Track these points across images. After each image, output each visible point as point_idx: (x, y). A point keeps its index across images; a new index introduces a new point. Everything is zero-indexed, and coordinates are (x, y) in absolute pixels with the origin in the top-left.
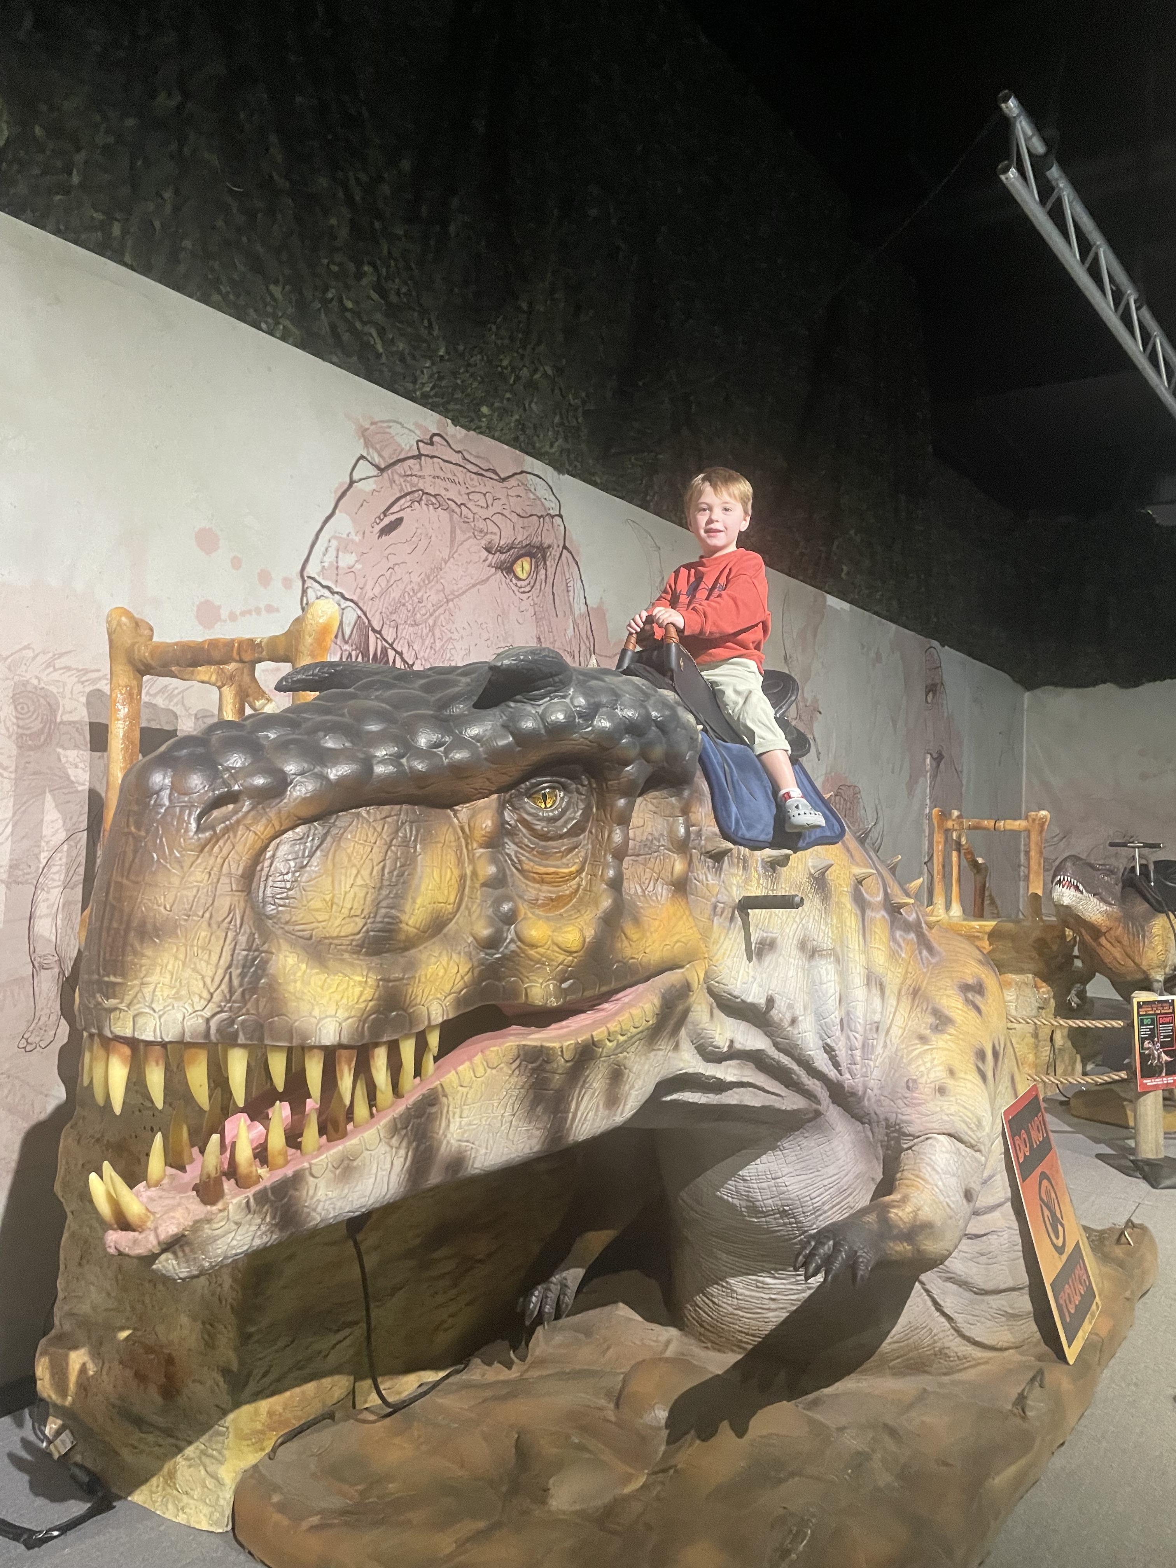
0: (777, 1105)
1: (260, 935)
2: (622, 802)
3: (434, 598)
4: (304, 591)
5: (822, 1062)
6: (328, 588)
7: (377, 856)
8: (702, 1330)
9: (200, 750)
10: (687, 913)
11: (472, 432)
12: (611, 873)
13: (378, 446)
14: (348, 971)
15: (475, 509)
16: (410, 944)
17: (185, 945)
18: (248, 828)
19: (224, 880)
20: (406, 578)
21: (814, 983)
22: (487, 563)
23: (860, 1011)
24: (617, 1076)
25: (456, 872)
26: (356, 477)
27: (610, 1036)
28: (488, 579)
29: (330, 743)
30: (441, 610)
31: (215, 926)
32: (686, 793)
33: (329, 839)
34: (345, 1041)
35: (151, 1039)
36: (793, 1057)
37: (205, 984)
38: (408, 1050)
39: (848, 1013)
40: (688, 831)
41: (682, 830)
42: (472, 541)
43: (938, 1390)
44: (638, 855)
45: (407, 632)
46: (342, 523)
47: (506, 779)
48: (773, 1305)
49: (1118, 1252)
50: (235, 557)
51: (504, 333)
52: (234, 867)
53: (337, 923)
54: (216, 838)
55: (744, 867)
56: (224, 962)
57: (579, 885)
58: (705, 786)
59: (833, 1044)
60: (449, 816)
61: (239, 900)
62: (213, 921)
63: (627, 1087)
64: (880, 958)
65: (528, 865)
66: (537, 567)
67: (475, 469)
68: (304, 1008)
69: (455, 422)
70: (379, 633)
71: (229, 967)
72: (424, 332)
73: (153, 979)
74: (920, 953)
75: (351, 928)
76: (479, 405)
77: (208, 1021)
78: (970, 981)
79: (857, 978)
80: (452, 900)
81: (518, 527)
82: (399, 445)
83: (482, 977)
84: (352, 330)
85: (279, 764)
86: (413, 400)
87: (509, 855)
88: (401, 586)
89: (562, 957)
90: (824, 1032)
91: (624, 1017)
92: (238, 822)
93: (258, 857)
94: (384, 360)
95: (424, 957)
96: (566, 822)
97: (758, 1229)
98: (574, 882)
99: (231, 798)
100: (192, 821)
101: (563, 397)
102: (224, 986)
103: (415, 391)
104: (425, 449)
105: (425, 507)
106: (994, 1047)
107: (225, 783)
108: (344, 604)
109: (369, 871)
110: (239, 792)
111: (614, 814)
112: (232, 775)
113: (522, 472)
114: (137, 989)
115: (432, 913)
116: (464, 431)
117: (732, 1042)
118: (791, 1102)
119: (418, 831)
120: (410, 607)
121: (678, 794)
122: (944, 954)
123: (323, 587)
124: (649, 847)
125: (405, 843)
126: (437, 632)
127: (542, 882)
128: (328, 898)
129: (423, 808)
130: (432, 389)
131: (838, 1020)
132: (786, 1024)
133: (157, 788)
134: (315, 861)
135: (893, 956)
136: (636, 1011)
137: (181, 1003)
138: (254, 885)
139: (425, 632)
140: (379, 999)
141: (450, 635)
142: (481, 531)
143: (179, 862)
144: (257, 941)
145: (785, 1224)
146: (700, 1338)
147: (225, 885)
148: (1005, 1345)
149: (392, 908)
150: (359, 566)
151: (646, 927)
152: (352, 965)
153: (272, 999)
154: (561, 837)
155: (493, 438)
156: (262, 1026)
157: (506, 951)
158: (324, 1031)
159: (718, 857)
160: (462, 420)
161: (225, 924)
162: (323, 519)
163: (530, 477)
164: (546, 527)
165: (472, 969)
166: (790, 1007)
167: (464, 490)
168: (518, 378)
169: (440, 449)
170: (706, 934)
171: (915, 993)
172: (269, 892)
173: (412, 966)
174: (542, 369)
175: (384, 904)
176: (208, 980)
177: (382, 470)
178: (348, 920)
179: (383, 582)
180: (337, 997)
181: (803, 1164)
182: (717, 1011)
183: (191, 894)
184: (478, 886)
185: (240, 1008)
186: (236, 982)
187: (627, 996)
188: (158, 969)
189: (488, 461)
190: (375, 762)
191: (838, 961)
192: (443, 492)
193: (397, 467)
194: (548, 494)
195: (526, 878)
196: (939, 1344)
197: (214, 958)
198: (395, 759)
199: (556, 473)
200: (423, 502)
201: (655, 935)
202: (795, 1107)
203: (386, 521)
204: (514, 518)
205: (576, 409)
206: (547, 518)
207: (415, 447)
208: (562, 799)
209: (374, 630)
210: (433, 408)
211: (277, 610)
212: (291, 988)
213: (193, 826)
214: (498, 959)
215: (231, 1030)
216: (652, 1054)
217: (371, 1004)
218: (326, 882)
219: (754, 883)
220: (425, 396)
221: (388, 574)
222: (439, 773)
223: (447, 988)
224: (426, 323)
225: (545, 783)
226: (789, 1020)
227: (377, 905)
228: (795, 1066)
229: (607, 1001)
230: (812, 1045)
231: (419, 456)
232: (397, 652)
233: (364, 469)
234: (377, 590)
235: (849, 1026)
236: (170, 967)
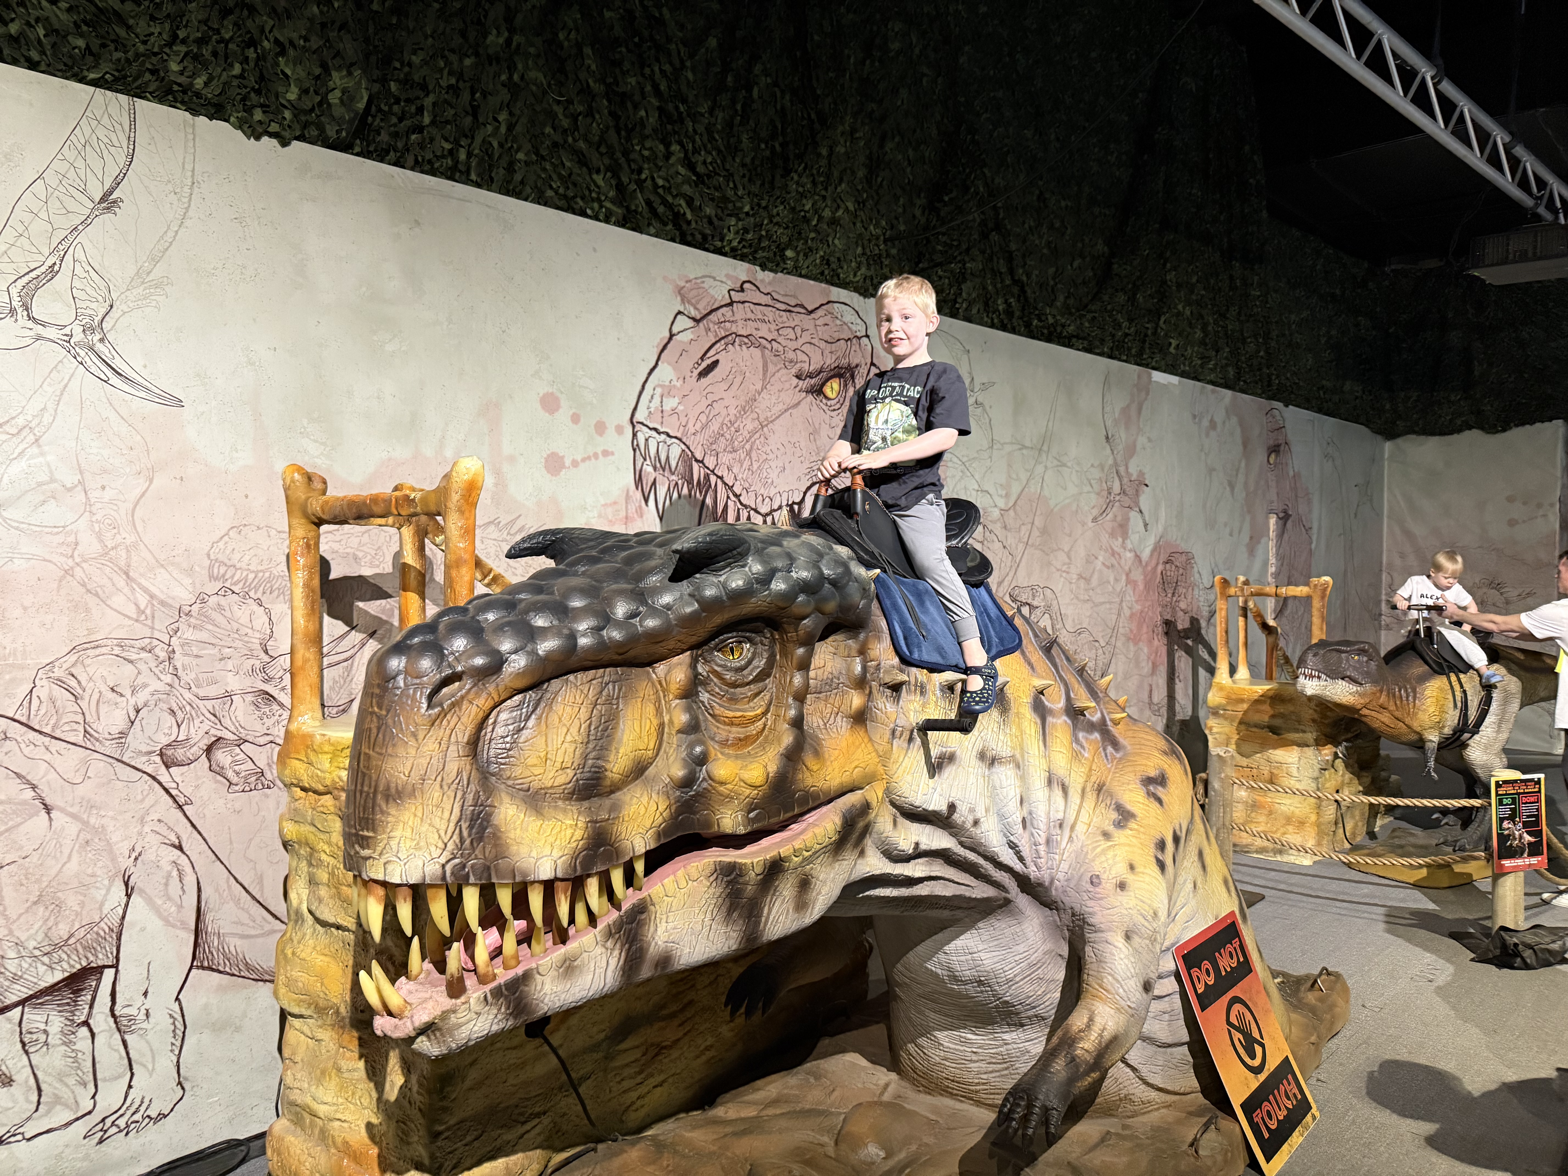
0: (967, 894)
1: (484, 791)
2: (801, 651)
3: (750, 426)
4: (635, 435)
5: (1007, 857)
6: (655, 429)
7: (584, 714)
8: (915, 1076)
9: (429, 637)
10: (866, 740)
11: (780, 274)
12: (792, 713)
13: (693, 301)
14: (561, 816)
15: (784, 343)
16: (615, 788)
17: (422, 804)
18: (471, 702)
19: (453, 748)
20: (724, 412)
21: (994, 788)
22: (798, 389)
23: (1041, 811)
24: (805, 884)
25: (655, 722)
26: (675, 330)
27: (796, 853)
28: (799, 403)
29: (540, 622)
30: (758, 435)
31: (446, 788)
32: (862, 636)
33: (542, 705)
34: (560, 875)
35: (399, 882)
36: (979, 854)
37: (440, 837)
38: (617, 877)
39: (1030, 813)
40: (865, 668)
41: (859, 668)
42: (784, 371)
43: (1120, 1131)
44: (820, 693)
45: (725, 458)
46: (665, 372)
47: (694, 640)
48: (975, 1058)
49: (1311, 997)
50: (574, 414)
51: (804, 180)
52: (460, 736)
53: (551, 775)
54: (444, 714)
55: (922, 693)
56: (455, 818)
57: (765, 725)
58: (883, 624)
59: (1016, 841)
60: (648, 673)
61: (466, 764)
62: (444, 783)
63: (814, 894)
64: (1061, 760)
65: (719, 710)
66: (846, 385)
67: (783, 307)
68: (524, 850)
69: (764, 267)
70: (702, 462)
71: (459, 820)
72: (730, 193)
73: (397, 833)
74: (1105, 750)
75: (562, 779)
76: (784, 250)
77: (443, 866)
78: (1153, 773)
79: (1038, 780)
80: (651, 746)
81: (826, 352)
82: (713, 297)
83: (679, 812)
84: (664, 202)
85: (495, 644)
86: (724, 254)
87: (702, 702)
88: (720, 419)
89: (748, 791)
90: (1007, 831)
91: (808, 836)
92: (462, 697)
93: (481, 725)
94: (693, 225)
95: (627, 798)
96: (752, 671)
97: (959, 995)
98: (761, 722)
99: (455, 677)
100: (424, 700)
101: (866, 229)
102: (456, 837)
103: (724, 247)
104: (736, 296)
105: (738, 347)
106: (1175, 832)
107: (450, 666)
108: (669, 441)
109: (577, 729)
110: (463, 672)
111: (795, 661)
112: (456, 658)
113: (829, 302)
114: (385, 842)
115: (634, 760)
116: (772, 275)
117: (917, 844)
118: (981, 891)
119: (620, 690)
120: (728, 437)
121: (855, 637)
122: (1129, 747)
123: (650, 429)
124: (830, 685)
125: (609, 701)
126: (754, 455)
127: (732, 724)
128: (542, 754)
129: (625, 669)
130: (739, 243)
131: (1020, 820)
132: (968, 825)
133: (394, 674)
134: (531, 723)
135: (1076, 756)
136: (817, 830)
137: (421, 853)
138: (479, 749)
139: (742, 457)
140: (588, 838)
141: (765, 456)
142: (791, 362)
143: (414, 735)
144: (482, 797)
145: (982, 992)
146: (913, 1082)
147: (453, 752)
148: (1188, 1090)
149: (598, 759)
150: (681, 408)
151: (827, 756)
152: (565, 811)
153: (496, 846)
154: (748, 684)
155: (801, 276)
156: (489, 868)
157: (700, 789)
158: (541, 869)
159: (896, 688)
160: (770, 265)
161: (454, 786)
162: (648, 371)
163: (836, 305)
164: (853, 348)
165: (669, 806)
166: (972, 810)
167: (773, 327)
168: (820, 218)
169: (751, 294)
170: (884, 758)
171: (1100, 789)
172: (492, 752)
173: (615, 808)
174: (843, 206)
175: (592, 755)
176: (442, 833)
177: (697, 321)
178: (560, 772)
179: (703, 418)
180: (552, 839)
181: (995, 943)
182: (901, 820)
183: (424, 762)
184: (674, 732)
185: (470, 855)
186: (465, 833)
187: (811, 818)
188: (401, 825)
189: (795, 297)
190: (578, 635)
191: (1018, 766)
192: (754, 333)
193: (711, 317)
194: (854, 318)
195: (718, 721)
196: (1124, 1092)
197: (446, 814)
198: (597, 630)
199: (861, 298)
200: (736, 344)
201: (835, 764)
202: (985, 895)
203: (704, 365)
204: (823, 345)
205: (878, 239)
206: (854, 341)
207: (727, 296)
208: (748, 650)
209: (697, 461)
210: (743, 258)
211: (613, 454)
212: (512, 835)
213: (425, 706)
214: (693, 796)
215: (463, 873)
216: (837, 865)
217: (581, 843)
218: (540, 741)
219: (932, 705)
220: (733, 250)
221: (707, 412)
222: (634, 639)
223: (648, 824)
224: (731, 185)
225: (731, 639)
226: (971, 822)
227: (586, 758)
228: (981, 861)
229: (794, 822)
230: (995, 842)
231: (731, 304)
232: (718, 477)
233: (683, 323)
234: (698, 426)
235: (1032, 824)
236: (410, 823)
